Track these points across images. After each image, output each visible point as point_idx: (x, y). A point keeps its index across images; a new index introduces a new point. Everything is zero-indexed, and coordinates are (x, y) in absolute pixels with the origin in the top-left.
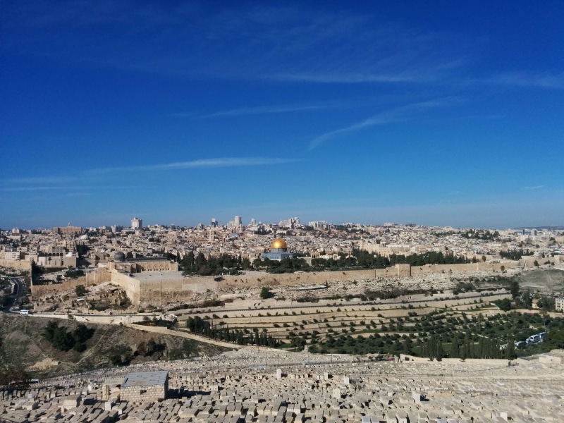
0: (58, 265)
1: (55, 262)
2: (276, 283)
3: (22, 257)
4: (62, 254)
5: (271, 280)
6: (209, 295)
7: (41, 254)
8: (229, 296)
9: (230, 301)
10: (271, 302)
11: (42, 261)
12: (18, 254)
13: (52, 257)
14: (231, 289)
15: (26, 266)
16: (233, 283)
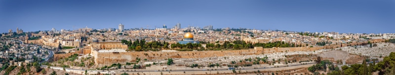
0: (71, 46)
1: (70, 44)
2: (179, 56)
3: (55, 41)
4: (73, 40)
5: (176, 54)
6: (138, 62)
7: (64, 40)
8: (148, 63)
9: (149, 65)
10: (173, 67)
11: (64, 44)
12: (54, 39)
13: (69, 42)
14: (151, 59)
15: (57, 46)
16: (152, 56)
